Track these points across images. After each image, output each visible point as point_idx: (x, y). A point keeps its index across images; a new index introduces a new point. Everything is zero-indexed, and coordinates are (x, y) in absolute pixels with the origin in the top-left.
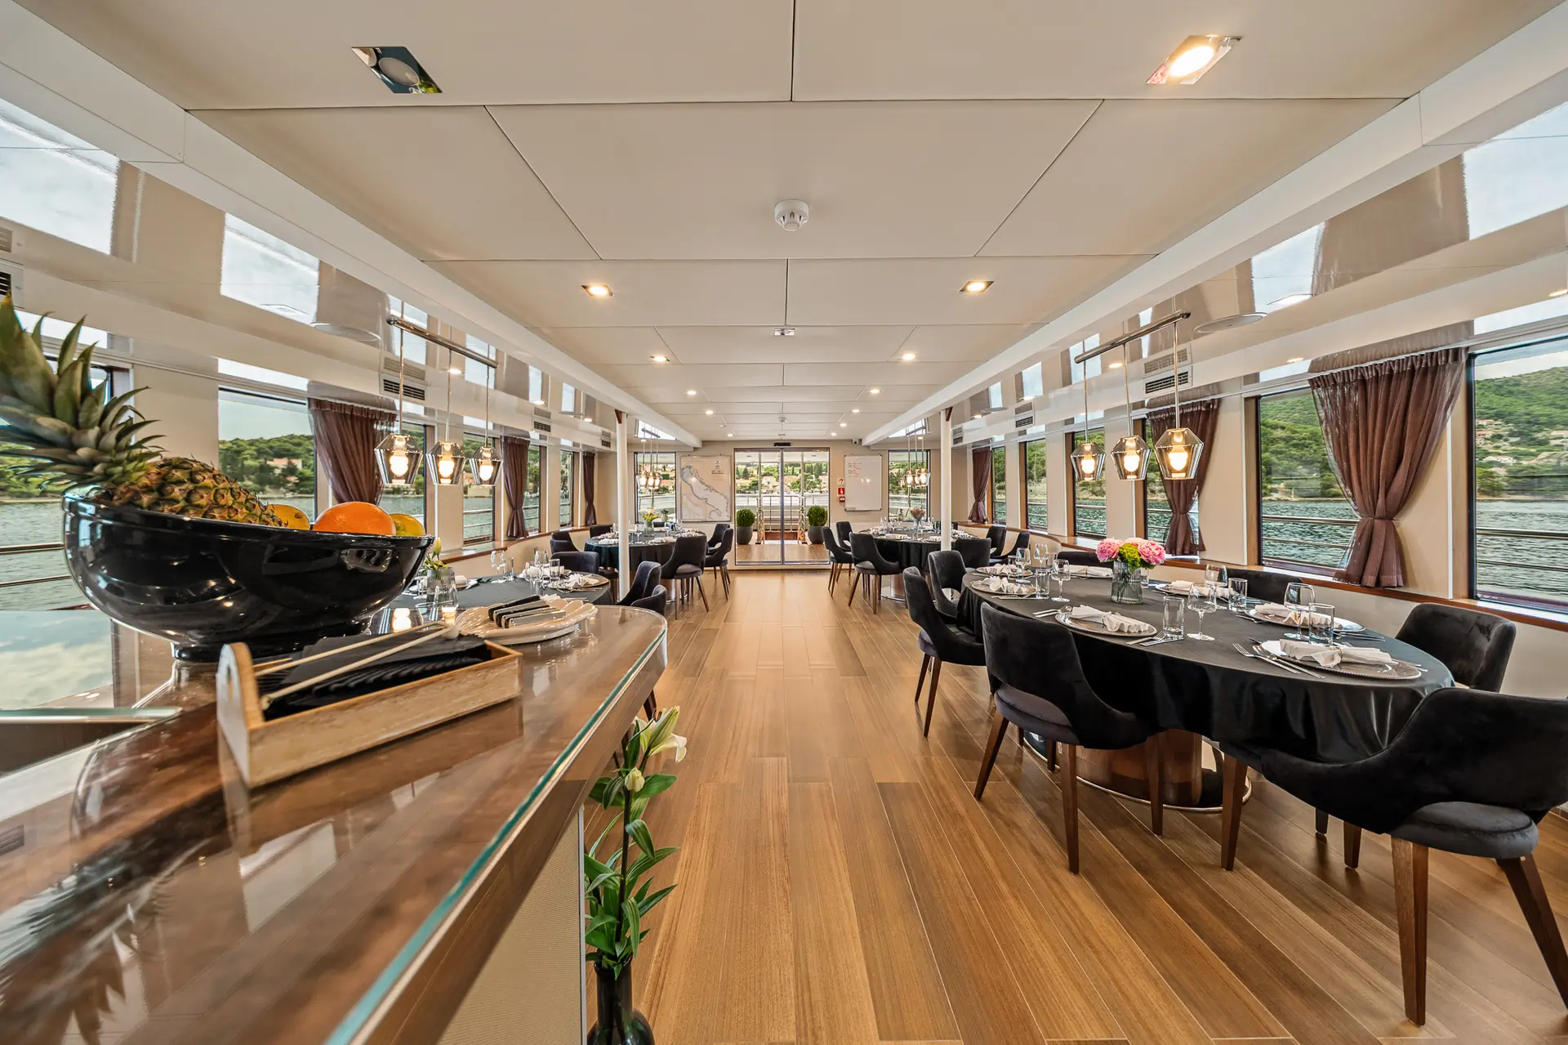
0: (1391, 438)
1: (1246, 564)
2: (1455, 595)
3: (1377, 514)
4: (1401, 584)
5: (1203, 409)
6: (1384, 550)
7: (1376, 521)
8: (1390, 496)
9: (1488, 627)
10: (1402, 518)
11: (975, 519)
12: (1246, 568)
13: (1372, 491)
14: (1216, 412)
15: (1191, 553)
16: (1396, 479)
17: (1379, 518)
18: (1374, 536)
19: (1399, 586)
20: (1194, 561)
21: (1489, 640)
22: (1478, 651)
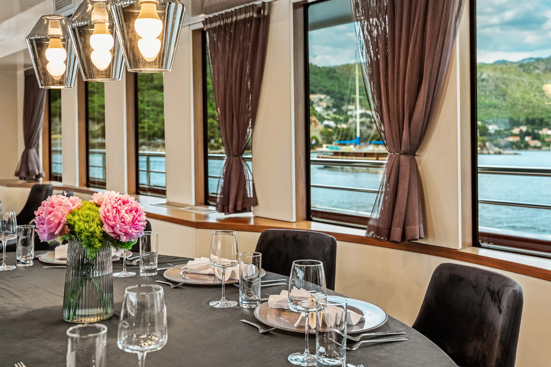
0: (414, 52)
1: (294, 220)
2: (464, 244)
3: (403, 149)
4: (423, 236)
5: (255, 15)
6: (409, 192)
7: (402, 157)
8: (413, 124)
9: (498, 293)
10: (422, 154)
11: (23, 174)
12: (294, 226)
13: (398, 119)
14: (267, 19)
15: (244, 210)
16: (417, 103)
17: (405, 154)
18: (400, 176)
19: (420, 238)
20: (246, 220)
21: (500, 312)
22: (491, 326)
